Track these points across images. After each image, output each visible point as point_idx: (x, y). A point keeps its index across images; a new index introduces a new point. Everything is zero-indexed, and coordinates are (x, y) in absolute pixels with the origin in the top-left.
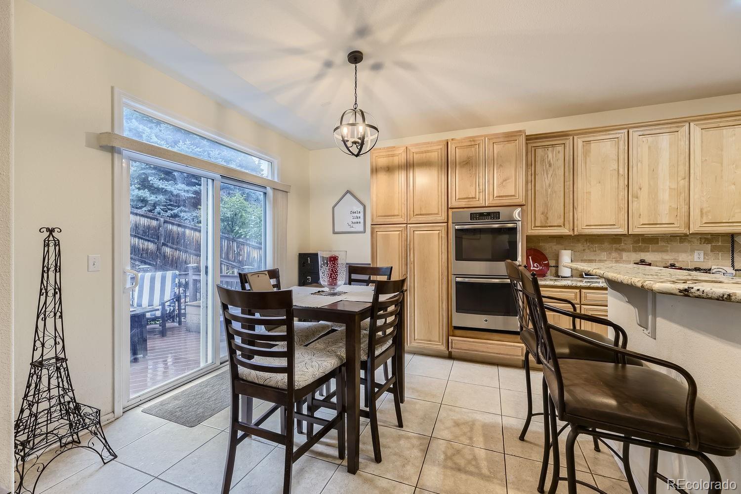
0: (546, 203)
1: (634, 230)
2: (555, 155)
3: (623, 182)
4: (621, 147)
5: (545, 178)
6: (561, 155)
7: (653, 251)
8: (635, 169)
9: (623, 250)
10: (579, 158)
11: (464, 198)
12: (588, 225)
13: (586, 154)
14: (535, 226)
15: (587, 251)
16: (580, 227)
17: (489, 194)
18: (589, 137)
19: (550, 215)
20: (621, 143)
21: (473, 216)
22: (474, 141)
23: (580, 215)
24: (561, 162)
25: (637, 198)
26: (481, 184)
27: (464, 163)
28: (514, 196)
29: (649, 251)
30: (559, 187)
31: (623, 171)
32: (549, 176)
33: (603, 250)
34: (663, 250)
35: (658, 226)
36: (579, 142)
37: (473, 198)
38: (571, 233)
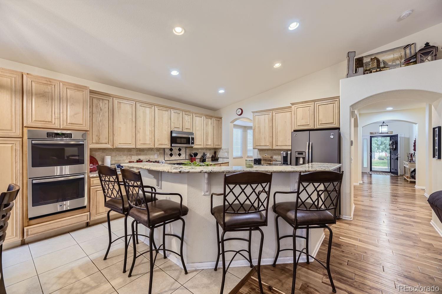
0: (99, 130)
1: (138, 147)
2: (104, 105)
3: (134, 125)
4: (133, 109)
5: (98, 117)
6: (107, 105)
7: (143, 155)
8: (138, 120)
9: (133, 155)
10: (116, 110)
11: (41, 121)
12: (120, 144)
13: (119, 108)
14: (92, 143)
15: (117, 156)
16: (116, 144)
17: (63, 121)
18: (120, 100)
19: (101, 137)
20: (133, 107)
21: (49, 135)
22: (50, 82)
23: (116, 138)
24: (107, 109)
25: (139, 132)
26: (56, 113)
27: (41, 95)
28: (82, 124)
29: (141, 155)
30: (106, 122)
31: (134, 120)
32: (101, 115)
33: (124, 155)
34: (146, 155)
35: (146, 145)
36: (116, 101)
37: (49, 122)
38: (112, 147)
